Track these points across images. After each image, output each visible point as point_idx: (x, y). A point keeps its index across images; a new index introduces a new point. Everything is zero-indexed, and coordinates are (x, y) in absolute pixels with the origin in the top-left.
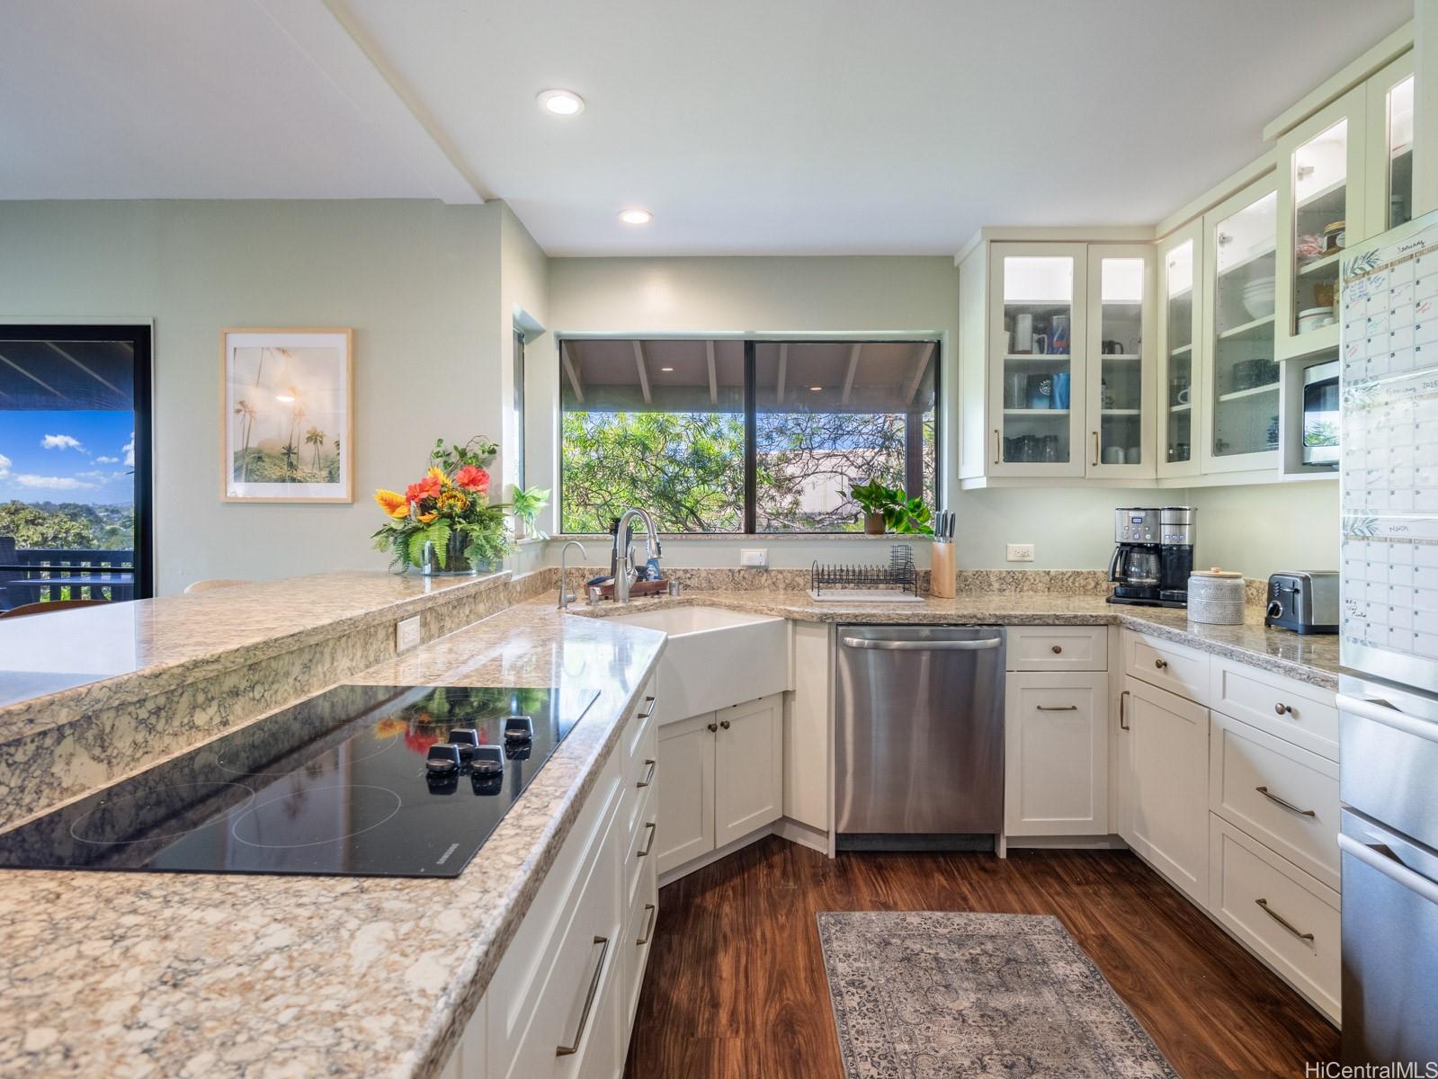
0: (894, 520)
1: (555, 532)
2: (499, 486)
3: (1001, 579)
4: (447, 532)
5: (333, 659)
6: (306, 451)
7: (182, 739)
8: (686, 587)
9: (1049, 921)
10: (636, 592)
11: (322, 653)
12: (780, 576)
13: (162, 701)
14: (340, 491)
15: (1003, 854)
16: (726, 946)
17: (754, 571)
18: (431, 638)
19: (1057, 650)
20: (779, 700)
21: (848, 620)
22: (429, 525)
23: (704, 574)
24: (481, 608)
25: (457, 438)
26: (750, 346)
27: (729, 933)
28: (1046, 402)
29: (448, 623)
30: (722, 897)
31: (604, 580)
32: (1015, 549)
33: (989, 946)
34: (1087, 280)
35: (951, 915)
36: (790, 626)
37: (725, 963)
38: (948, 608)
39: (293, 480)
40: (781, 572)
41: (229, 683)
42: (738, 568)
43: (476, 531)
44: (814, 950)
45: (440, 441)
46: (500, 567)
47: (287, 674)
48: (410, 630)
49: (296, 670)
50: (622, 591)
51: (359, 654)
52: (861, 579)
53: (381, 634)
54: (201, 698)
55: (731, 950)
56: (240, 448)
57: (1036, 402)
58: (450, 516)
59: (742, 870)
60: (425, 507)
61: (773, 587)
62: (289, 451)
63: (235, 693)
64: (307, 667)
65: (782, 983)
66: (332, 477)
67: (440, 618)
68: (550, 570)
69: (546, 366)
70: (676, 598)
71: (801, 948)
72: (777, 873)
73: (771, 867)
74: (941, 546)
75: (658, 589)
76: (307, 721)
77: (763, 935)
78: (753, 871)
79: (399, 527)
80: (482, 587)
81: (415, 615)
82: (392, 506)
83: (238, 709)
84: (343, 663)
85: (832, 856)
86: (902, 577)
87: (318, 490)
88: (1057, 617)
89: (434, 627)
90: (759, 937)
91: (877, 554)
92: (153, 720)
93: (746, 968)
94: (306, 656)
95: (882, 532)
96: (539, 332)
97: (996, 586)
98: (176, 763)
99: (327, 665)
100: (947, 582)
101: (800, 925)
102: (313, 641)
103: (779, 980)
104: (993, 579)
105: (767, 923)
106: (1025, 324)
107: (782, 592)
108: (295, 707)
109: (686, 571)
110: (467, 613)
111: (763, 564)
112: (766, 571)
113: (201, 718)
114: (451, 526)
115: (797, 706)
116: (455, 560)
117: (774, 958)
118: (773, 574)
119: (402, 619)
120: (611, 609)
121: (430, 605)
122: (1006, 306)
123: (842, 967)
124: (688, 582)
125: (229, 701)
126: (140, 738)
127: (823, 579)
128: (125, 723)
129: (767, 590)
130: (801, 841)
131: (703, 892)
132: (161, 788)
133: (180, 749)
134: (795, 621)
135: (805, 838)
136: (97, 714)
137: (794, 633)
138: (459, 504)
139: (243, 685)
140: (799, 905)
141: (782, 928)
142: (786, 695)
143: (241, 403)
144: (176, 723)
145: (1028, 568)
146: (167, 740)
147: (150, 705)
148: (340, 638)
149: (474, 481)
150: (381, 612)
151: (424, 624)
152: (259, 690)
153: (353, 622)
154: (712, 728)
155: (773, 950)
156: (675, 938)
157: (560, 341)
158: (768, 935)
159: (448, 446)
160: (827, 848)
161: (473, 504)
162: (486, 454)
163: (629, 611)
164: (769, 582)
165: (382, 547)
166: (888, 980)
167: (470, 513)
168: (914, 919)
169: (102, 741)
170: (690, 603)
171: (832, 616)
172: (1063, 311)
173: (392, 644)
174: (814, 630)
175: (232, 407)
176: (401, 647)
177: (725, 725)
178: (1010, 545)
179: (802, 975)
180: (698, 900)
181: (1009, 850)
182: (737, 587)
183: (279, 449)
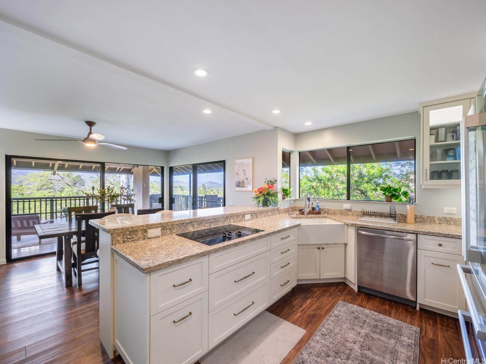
0: (395, 198)
1: (297, 197)
2: (277, 188)
3: (440, 219)
4: (264, 198)
5: (230, 220)
6: (245, 182)
7: (204, 227)
8: (328, 213)
9: (416, 329)
10: (309, 213)
11: (228, 218)
12: (355, 212)
13: (201, 222)
14: (251, 189)
15: (418, 309)
16: (312, 298)
17: (347, 210)
18: (254, 218)
19: (440, 245)
20: (344, 245)
21: (360, 226)
22: (261, 196)
23: (333, 210)
24: (269, 214)
25: (269, 178)
26: (348, 148)
27: (314, 297)
28: (452, 159)
29: (259, 216)
30: (319, 290)
31: (303, 210)
32: (446, 210)
33: (385, 325)
35: (380, 315)
37: (309, 301)
38: (410, 227)
39: (244, 187)
40: (355, 211)
41: (211, 221)
42: (342, 209)
43: (270, 198)
44: (333, 306)
45: (266, 179)
46: (277, 206)
47: (221, 221)
48: (248, 217)
49: (223, 220)
50: (305, 213)
51: (236, 219)
52: (381, 215)
53: (241, 217)
54: (206, 222)
55: (312, 300)
56: (236, 181)
57: (448, 158)
58: (264, 195)
59: (329, 286)
60: (261, 193)
61: (352, 215)
62: (243, 182)
63: (212, 222)
64: (225, 220)
65: (319, 309)
67: (256, 215)
68: (295, 207)
69: (295, 159)
70: (322, 216)
71: (330, 305)
72: (337, 290)
73: (337, 288)
74: (409, 206)
75: (319, 213)
76: (224, 229)
77: (322, 300)
78: (331, 287)
79: (256, 197)
80: (269, 210)
81: (249, 214)
82: (256, 192)
83: (212, 224)
84: (232, 221)
85: (356, 291)
86: (392, 216)
88: (440, 234)
89: (255, 217)
90: (321, 299)
91: (385, 208)
92: (200, 224)
93: (312, 304)
94: (224, 219)
95: (391, 201)
96: (293, 151)
97: (437, 222)
98: (203, 230)
99: (229, 220)
100: (411, 218)
101: (334, 301)
102: (226, 216)
103: (319, 308)
104: (436, 219)
105: (325, 298)
106: (442, 131)
107: (355, 217)
108: (222, 226)
109: (328, 209)
110: (265, 214)
111: (349, 209)
112: (351, 211)
113: (206, 225)
114: (264, 197)
115: (348, 248)
116: (266, 203)
117: (321, 304)
118: (353, 211)
119: (246, 214)
120: (301, 217)
121: (253, 212)
122: (431, 127)
123: (336, 312)
124: (328, 212)
125: (211, 223)
126: (198, 226)
127: (365, 214)
128: (196, 224)
129: (351, 216)
130: (350, 285)
131: (315, 287)
132: (201, 233)
133: (203, 228)
134: (348, 225)
135: (351, 285)
136: (193, 222)
137: (347, 228)
138: (266, 192)
139: (213, 221)
140: (337, 298)
141: (328, 300)
142: (346, 245)
144: (203, 225)
145: (453, 217)
146: (201, 227)
147: (199, 222)
148: (231, 216)
149: (270, 187)
150: (240, 213)
151: (252, 216)
152: (216, 223)
153: (234, 214)
154: (319, 248)
155: (322, 303)
156: (302, 293)
157: (300, 153)
158: (324, 300)
159: (268, 180)
160: (356, 289)
161: (269, 192)
162: (275, 182)
163: (306, 218)
164: (352, 214)
165: (254, 200)
166: (346, 319)
167: (268, 194)
168: (367, 311)
169: (193, 225)
170: (326, 217)
172: (458, 124)
173: (243, 219)
174: (351, 227)
175: (236, 173)
176: (245, 219)
177: (323, 248)
178: (444, 208)
179: (325, 310)
180: (312, 289)
181: (420, 309)
182: (342, 214)
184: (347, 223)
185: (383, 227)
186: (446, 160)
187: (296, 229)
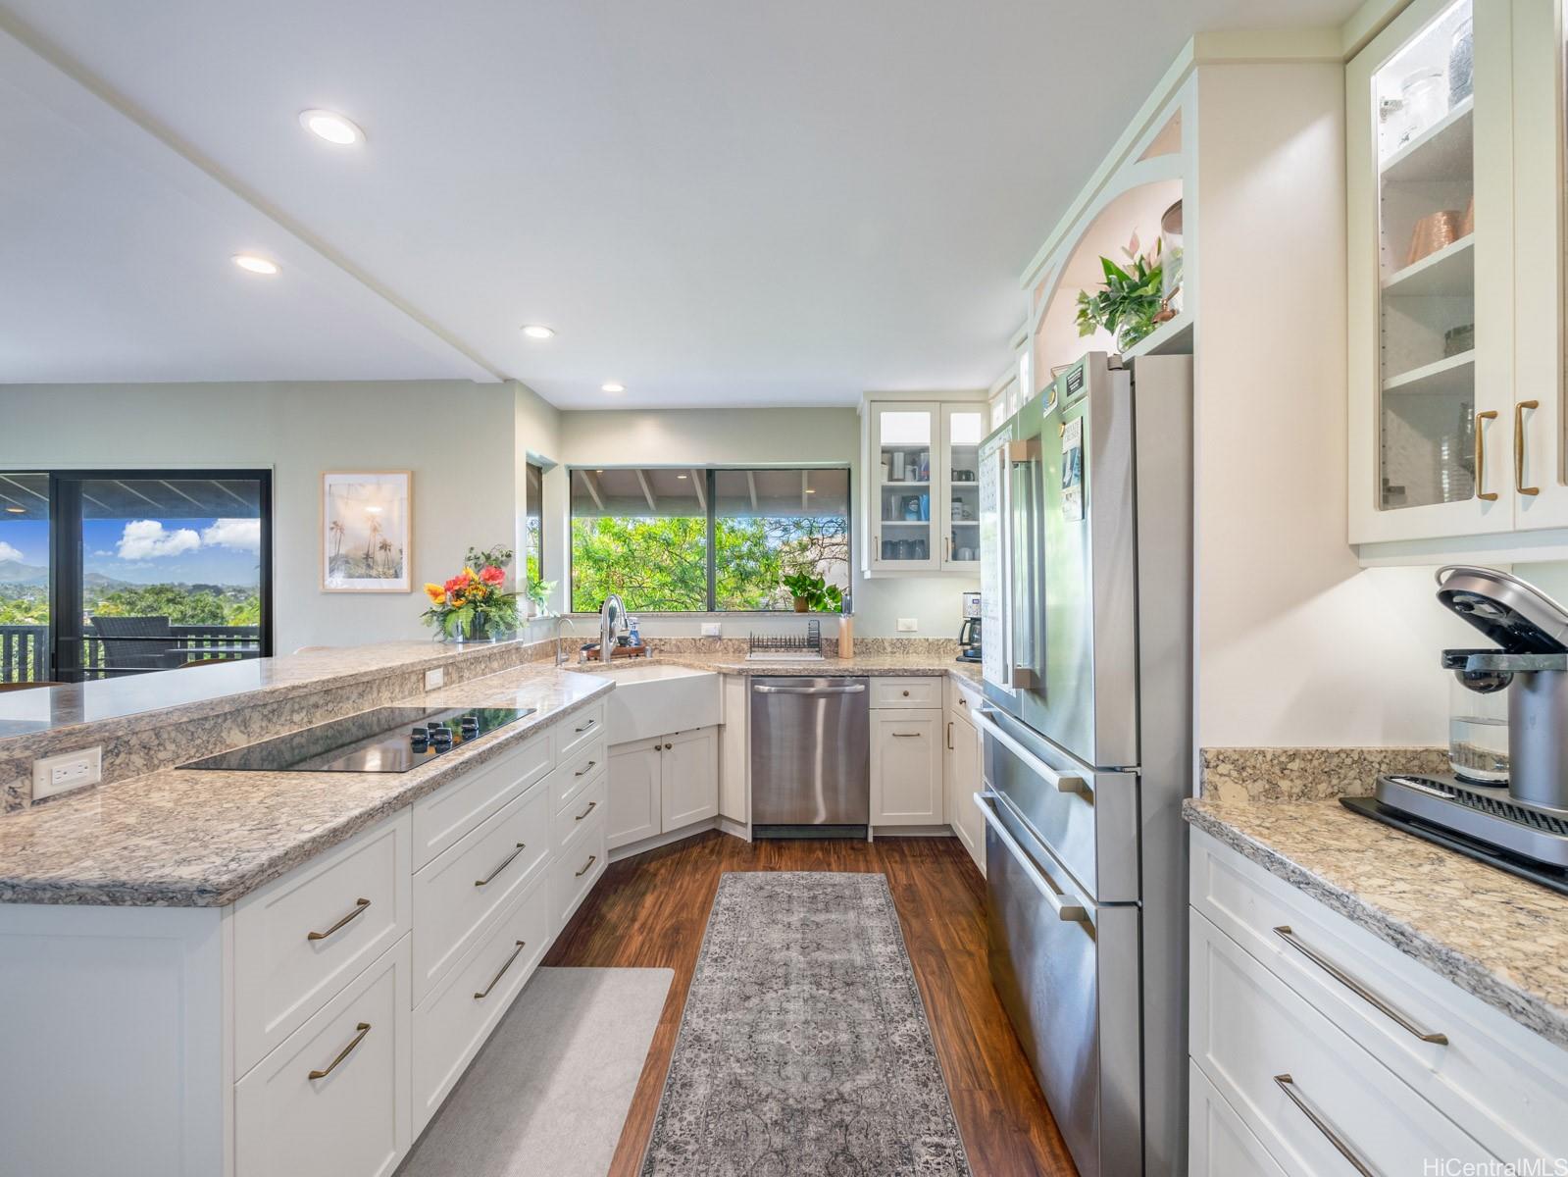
0: (814, 602)
1: (566, 610)
2: (514, 580)
3: (893, 645)
4: (472, 612)
5: (379, 691)
6: (380, 556)
7: (287, 728)
8: (661, 651)
9: (879, 877)
10: (615, 654)
11: (371, 688)
12: (730, 643)
13: (275, 706)
14: (403, 583)
15: (870, 840)
16: (654, 890)
17: (711, 639)
18: (452, 683)
19: (906, 694)
20: (715, 730)
21: (759, 673)
22: (459, 608)
23: (674, 642)
24: (495, 665)
25: (485, 546)
26: (710, 474)
27: (659, 883)
28: (914, 517)
29: (466, 674)
30: (662, 865)
31: (594, 646)
32: (903, 623)
33: (829, 890)
34: (941, 429)
35: (813, 873)
36: (721, 678)
37: (649, 900)
38: (847, 664)
39: (370, 576)
40: (730, 640)
41: (313, 700)
42: (698, 638)
43: (493, 612)
44: (712, 892)
45: (472, 549)
46: (513, 636)
47: (348, 698)
48: (435, 677)
49: (354, 696)
50: (605, 654)
51: (397, 690)
52: (789, 645)
53: (414, 678)
54: (296, 707)
55: (656, 893)
56: (333, 555)
57: (908, 517)
58: (474, 602)
59: (683, 849)
60: (458, 595)
61: (725, 651)
62: (367, 556)
63: (316, 706)
64: (361, 695)
65: (682, 909)
66: (396, 575)
67: (460, 670)
68: (561, 639)
69: (557, 489)
70: (649, 659)
71: (704, 891)
72: (707, 851)
73: (704, 847)
74: (843, 620)
75: (640, 651)
76: (361, 727)
77: (681, 887)
78: (689, 850)
79: (439, 609)
80: (495, 651)
81: (439, 666)
82: (435, 594)
83: (318, 715)
84: (386, 695)
85: (750, 841)
86: (814, 643)
87: (386, 584)
88: (906, 671)
89: (455, 676)
90: (678, 886)
91: (798, 627)
92: (271, 716)
93: (662, 903)
94: (361, 689)
95: (805, 610)
96: (553, 465)
97: (889, 649)
98: (283, 740)
99: (375, 695)
100: (846, 647)
101: (709, 879)
102: (365, 679)
103: (681, 907)
104: (886, 644)
105: (687, 879)
106: (899, 458)
107: (731, 654)
108: (353, 717)
109: (661, 640)
110: (483, 667)
111: (717, 634)
112: (720, 639)
113: (296, 718)
114: (474, 609)
115: (727, 735)
116: (478, 631)
117: (682, 897)
118: (725, 641)
119: (430, 669)
120: (595, 667)
121: (451, 661)
122: (882, 447)
123: (724, 901)
124: (662, 648)
125: (312, 710)
126: (264, 724)
127: (756, 645)
128: (256, 716)
129: (720, 654)
130: (732, 833)
131: (650, 863)
132: (275, 752)
133: (285, 733)
134: (725, 675)
135: (734, 830)
136: (243, 709)
137: (725, 683)
138: (480, 593)
139: (321, 702)
140: (714, 869)
141: (694, 882)
142: (720, 727)
143: (335, 523)
144: (283, 719)
145: (913, 636)
146: (278, 727)
147: (269, 708)
148: (383, 679)
149: (492, 577)
150: (412, 664)
151: (447, 674)
152: (330, 707)
153: (392, 669)
154: (658, 748)
155: (684, 893)
156: (622, 887)
157: (571, 471)
158: (685, 884)
159: (477, 552)
160: (746, 835)
161: (492, 593)
162: (504, 558)
163: (610, 668)
164: (722, 647)
165: (429, 623)
166: (751, 907)
167: (488, 599)
168: (787, 875)
169: (245, 724)
170: (659, 662)
171: (747, 670)
172: (925, 450)
173: (422, 685)
174: (736, 681)
175: (328, 525)
176: (428, 688)
177: (668, 747)
178: (900, 619)
179: (698, 905)
180: (645, 866)
181: (875, 838)
182: (698, 651)
183: (361, 554)
184: (724, 671)
185: (807, 670)
186: (904, 520)
187: (604, 700)
